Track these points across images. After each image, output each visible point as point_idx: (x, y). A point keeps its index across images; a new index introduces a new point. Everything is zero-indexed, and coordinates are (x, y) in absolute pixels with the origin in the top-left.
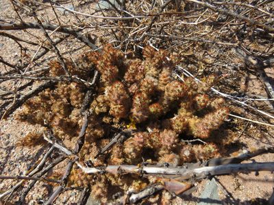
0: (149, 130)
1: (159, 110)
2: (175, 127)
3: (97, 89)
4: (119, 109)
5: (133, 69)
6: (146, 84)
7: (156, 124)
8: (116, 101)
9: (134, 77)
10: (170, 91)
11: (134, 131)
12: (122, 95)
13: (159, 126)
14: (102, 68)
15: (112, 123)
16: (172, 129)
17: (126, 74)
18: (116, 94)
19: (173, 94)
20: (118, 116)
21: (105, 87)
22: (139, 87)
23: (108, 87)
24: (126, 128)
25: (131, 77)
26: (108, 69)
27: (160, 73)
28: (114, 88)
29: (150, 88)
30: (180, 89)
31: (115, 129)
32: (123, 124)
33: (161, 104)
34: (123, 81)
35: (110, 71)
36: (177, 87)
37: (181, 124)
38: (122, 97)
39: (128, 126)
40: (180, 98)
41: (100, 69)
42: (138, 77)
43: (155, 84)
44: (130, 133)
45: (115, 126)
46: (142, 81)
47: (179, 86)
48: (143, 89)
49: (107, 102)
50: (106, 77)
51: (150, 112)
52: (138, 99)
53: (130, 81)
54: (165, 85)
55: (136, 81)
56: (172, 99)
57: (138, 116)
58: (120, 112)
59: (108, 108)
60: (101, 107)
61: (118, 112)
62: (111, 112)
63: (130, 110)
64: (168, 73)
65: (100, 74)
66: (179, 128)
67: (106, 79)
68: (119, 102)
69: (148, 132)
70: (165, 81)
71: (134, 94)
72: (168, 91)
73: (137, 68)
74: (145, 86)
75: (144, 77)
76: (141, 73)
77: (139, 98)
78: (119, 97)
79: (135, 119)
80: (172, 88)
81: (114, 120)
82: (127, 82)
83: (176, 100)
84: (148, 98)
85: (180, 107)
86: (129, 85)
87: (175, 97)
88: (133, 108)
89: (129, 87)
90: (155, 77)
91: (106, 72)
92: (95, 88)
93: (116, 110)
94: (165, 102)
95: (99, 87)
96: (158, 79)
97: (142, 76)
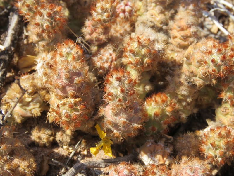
0: (145, 158)
1: (168, 110)
2: (209, 152)
3: (16, 59)
4: (71, 106)
5: (104, 10)
6: (135, 46)
7: (161, 144)
8: (63, 89)
9: (106, 30)
10: (195, 63)
11: (108, 162)
12: (78, 74)
13: (169, 150)
14: (30, 10)
15: (55, 144)
16: (200, 155)
17: (88, 23)
18: (64, 72)
19: (201, 71)
20: (68, 124)
21: (35, 54)
22: (120, 55)
23: (43, 55)
24: (89, 155)
25: (100, 30)
26: (45, 12)
27: (172, 18)
28: (58, 58)
29: (144, 56)
30: (218, 58)
31: (62, 158)
32: (81, 147)
33: (174, 95)
34: (79, 40)
35: (49, 15)
36: (210, 53)
37: (222, 143)
38: (77, 79)
39: (93, 150)
40: (219, 79)
41: (24, 10)
42: (117, 30)
43: (158, 47)
44: (98, 166)
45: (62, 151)
46: (127, 39)
47: (215, 51)
48: (129, 59)
49: (43, 92)
50: (38, 30)
51: (146, 115)
52: (116, 83)
53: (98, 40)
54: (185, 47)
55: (111, 40)
56: (199, 82)
57: (116, 126)
58: (74, 114)
59: (45, 106)
60: (28, 104)
61: (68, 116)
62: (51, 116)
63: (96, 110)
64: (191, 19)
65: (23, 23)
66: (218, 152)
67: (38, 35)
68: (70, 91)
69: (142, 164)
70: (185, 38)
71: (107, 72)
72: (190, 64)
73: (114, 9)
74: (132, 52)
75: (133, 30)
76: (126, 19)
77: (119, 79)
78: (70, 80)
79: (109, 131)
80: (198, 56)
81: (59, 136)
82: (90, 42)
83: (209, 86)
84: (142, 82)
85: (220, 102)
86: (94, 48)
87: (207, 77)
88: (105, 104)
89: (96, 54)
90: (160, 30)
91: (38, 19)
92: (11, 57)
93: (64, 111)
94: (183, 91)
95: (20, 56)
96: (166, 32)
97: (127, 27)
